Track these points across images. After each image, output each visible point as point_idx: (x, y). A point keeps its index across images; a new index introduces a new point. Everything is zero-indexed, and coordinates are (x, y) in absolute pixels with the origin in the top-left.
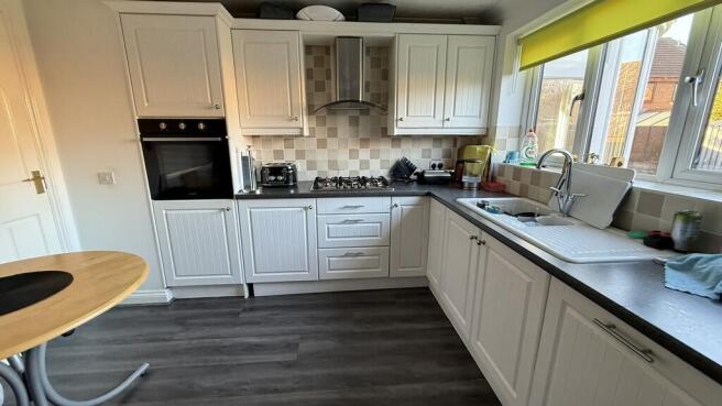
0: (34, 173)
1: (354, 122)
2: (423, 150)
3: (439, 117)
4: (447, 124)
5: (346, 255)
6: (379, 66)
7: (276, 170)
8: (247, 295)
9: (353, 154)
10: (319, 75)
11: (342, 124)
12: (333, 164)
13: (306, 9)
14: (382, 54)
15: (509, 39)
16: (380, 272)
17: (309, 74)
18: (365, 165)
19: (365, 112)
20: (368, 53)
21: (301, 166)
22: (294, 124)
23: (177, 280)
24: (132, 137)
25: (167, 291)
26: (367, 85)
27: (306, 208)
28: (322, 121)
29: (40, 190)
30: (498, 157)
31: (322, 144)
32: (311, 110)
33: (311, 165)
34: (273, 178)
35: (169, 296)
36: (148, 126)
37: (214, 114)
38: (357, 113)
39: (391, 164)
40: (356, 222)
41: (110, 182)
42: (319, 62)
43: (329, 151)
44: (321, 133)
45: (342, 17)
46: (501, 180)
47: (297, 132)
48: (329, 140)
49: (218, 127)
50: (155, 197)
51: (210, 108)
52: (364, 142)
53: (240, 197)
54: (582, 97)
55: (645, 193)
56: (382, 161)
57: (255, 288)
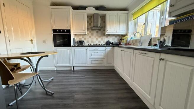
0: (32, 39)
1: (97, 32)
2: (113, 39)
3: (116, 30)
4: (118, 32)
5: (95, 60)
6: (103, 20)
7: (80, 42)
8: (73, 69)
9: (97, 39)
10: (90, 22)
11: (95, 33)
12: (92, 42)
13: (88, 8)
14: (103, 17)
15: (130, 14)
16: (103, 64)
17: (88, 22)
18: (100, 42)
19: (100, 30)
20: (100, 17)
21: (85, 42)
22: (84, 32)
23: (57, 65)
24: (51, 33)
25: (55, 68)
26: (100, 24)
27: (86, 49)
28: (90, 32)
29: (32, 43)
30: (129, 39)
31: (90, 37)
32: (88, 29)
33: (88, 42)
34: (79, 43)
35: (55, 69)
36: (54, 31)
37: (68, 28)
38: (98, 30)
39: (106, 42)
40: (98, 52)
41: (46, 43)
42: (90, 19)
43: (92, 39)
44: (90, 34)
45: (95, 9)
46: (130, 43)
47: (85, 33)
48: (92, 36)
49: (69, 31)
50: (55, 46)
51: (67, 27)
52: (100, 37)
53: (73, 46)
54: (145, 24)
55: (154, 38)
56: (103, 41)
57: (75, 67)
